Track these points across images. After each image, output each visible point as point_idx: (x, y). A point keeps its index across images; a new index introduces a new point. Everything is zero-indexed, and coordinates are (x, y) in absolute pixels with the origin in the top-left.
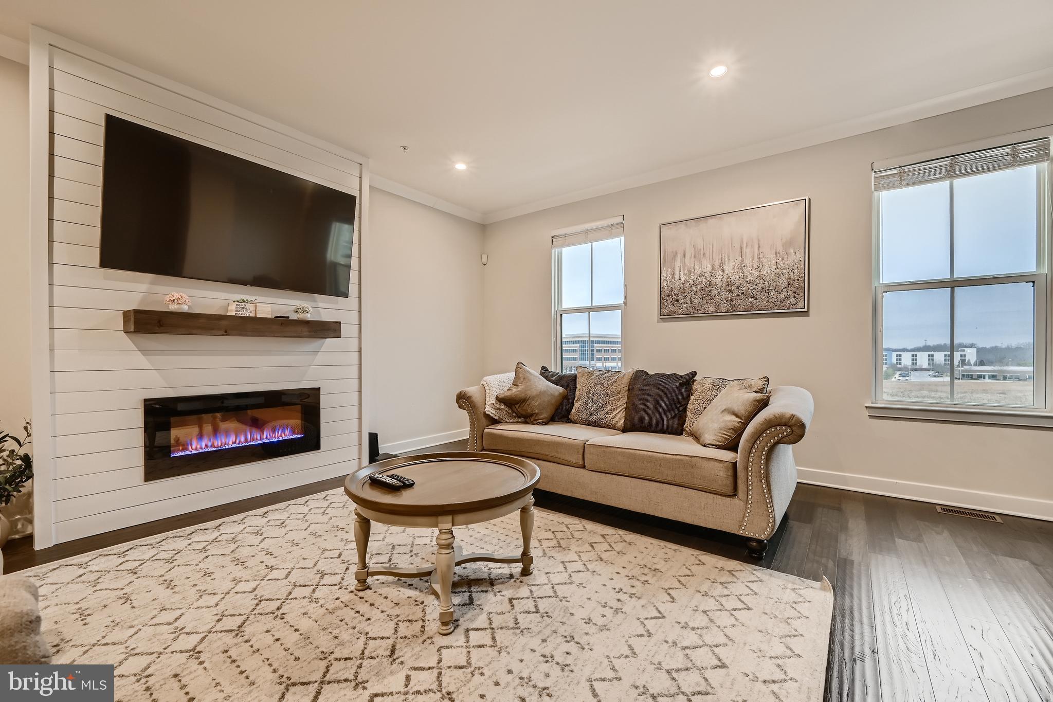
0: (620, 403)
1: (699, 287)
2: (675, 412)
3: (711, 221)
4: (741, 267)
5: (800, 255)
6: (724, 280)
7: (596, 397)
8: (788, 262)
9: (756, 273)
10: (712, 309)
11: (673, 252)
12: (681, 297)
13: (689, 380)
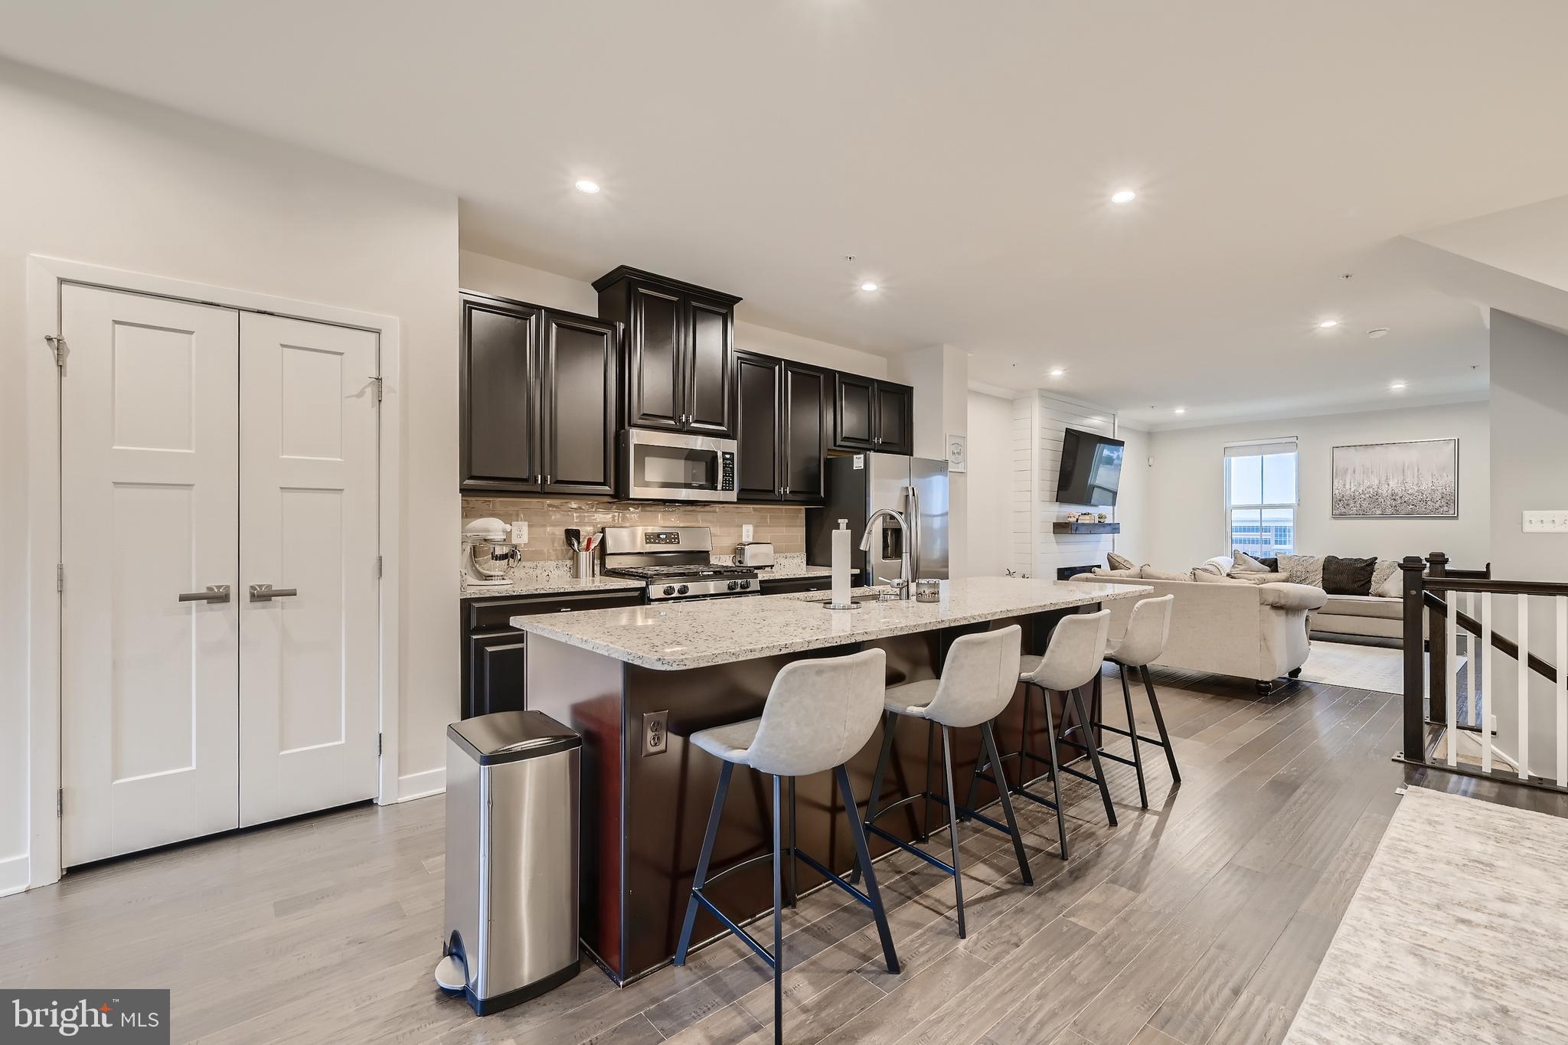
0: (1317, 577)
1: (1367, 495)
2: (1363, 583)
3: (1378, 448)
4: (1404, 483)
5: (1451, 478)
6: (1390, 491)
7: (1299, 574)
8: (1442, 482)
9: (1416, 488)
10: (1378, 512)
11: (1344, 468)
12: (1351, 502)
13: (1372, 562)
